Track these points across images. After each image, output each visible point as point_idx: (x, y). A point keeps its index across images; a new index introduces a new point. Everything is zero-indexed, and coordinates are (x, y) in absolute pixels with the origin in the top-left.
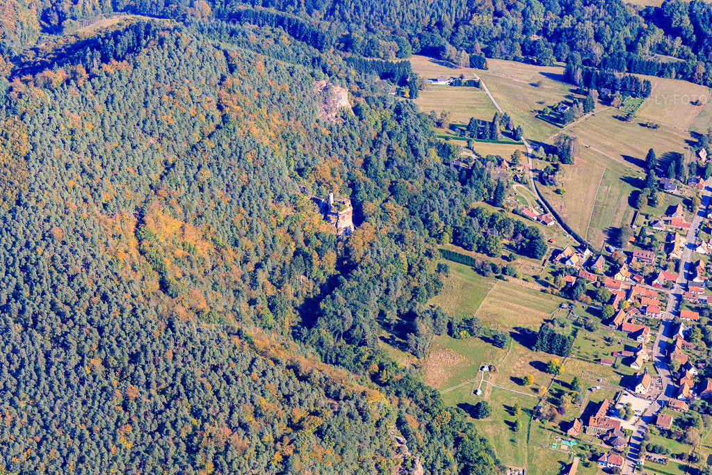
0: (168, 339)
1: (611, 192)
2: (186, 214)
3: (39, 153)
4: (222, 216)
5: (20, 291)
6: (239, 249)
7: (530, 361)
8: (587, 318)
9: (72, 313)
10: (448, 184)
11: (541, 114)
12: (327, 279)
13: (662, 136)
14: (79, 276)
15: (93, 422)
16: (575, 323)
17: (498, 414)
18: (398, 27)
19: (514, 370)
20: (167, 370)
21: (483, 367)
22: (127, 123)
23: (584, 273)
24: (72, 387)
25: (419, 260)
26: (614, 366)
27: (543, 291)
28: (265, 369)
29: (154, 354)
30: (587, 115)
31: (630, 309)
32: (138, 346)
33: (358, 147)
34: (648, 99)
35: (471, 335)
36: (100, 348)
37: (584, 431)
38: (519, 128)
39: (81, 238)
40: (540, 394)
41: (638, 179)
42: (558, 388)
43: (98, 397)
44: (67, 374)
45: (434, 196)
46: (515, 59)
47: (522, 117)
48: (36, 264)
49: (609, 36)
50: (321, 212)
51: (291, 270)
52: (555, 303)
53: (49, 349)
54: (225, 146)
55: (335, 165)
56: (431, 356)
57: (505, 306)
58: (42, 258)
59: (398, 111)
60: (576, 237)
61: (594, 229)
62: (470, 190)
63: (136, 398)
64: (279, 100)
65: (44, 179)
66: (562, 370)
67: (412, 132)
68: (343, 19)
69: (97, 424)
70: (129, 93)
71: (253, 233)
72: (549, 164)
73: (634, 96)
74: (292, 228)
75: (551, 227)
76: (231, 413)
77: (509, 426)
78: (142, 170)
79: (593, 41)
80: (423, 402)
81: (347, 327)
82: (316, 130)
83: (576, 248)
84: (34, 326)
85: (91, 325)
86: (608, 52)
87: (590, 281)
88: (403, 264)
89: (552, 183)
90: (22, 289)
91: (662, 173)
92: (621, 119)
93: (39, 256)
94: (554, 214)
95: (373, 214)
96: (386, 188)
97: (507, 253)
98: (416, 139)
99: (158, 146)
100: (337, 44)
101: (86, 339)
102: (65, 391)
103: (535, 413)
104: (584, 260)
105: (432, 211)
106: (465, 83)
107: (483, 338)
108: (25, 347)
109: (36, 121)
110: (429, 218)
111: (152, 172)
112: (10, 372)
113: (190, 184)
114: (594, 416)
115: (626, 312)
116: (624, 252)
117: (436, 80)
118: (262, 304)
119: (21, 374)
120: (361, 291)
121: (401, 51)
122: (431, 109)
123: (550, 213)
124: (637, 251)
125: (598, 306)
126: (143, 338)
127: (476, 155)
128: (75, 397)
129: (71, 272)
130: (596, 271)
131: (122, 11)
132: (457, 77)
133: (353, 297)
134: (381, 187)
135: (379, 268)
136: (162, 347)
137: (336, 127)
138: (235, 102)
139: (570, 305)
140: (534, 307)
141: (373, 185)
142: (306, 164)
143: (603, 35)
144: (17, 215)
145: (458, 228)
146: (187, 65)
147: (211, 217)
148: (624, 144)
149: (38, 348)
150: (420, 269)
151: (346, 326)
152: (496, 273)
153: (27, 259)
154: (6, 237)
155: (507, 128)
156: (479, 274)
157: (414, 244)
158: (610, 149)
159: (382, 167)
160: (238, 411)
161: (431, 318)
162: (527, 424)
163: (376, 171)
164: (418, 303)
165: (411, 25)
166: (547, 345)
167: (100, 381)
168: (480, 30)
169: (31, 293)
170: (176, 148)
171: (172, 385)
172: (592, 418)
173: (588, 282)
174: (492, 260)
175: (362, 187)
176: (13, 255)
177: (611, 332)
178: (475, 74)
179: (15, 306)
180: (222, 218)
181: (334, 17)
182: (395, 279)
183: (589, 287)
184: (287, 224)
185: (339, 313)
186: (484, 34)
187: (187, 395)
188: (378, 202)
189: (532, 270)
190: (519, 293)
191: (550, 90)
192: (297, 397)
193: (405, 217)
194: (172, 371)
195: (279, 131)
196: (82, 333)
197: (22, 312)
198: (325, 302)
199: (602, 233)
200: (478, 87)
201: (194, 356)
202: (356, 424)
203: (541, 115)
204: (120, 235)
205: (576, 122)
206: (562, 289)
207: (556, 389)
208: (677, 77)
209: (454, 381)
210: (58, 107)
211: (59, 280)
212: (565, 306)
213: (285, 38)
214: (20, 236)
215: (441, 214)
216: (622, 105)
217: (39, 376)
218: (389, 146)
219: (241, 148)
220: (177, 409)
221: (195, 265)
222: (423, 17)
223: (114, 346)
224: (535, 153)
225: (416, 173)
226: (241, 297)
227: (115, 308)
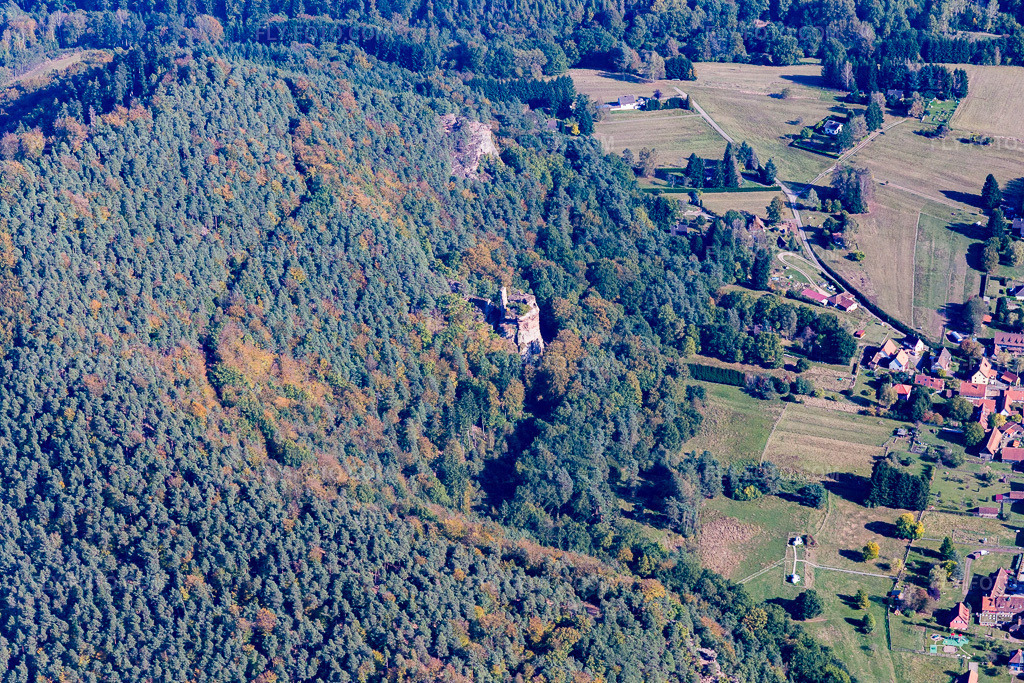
0: (310, 530)
1: (936, 249)
2: (278, 341)
3: (36, 262)
4: (334, 340)
5: (49, 482)
6: (370, 390)
7: (866, 522)
8: (942, 448)
9: (142, 507)
10: (679, 259)
11: (798, 140)
12: (515, 427)
13: (1000, 155)
14: (143, 446)
15: (209, 674)
16: (925, 457)
17: (833, 608)
18: (535, 27)
19: (842, 538)
20: (317, 578)
21: (794, 540)
22: (161, 203)
23: (921, 378)
24: (164, 624)
25: (659, 381)
26: (1001, 517)
27: (861, 413)
28: (472, 562)
29: (291, 556)
30: (873, 134)
31: (1006, 426)
32: (262, 546)
33: (524, 214)
34: (963, 101)
35: (763, 492)
36: (197, 556)
37: (977, 621)
38: (770, 164)
39: (132, 388)
40: (894, 573)
41: (975, 225)
42: (919, 559)
43: (212, 635)
44: (152, 605)
45: (661, 280)
46: (736, 60)
47: (768, 148)
48: (68, 435)
49: (881, 9)
50: (488, 320)
51: (458, 416)
52: (887, 430)
53: (114, 568)
54: (321, 228)
55: (496, 245)
56: (705, 532)
57: (806, 443)
58: (76, 425)
59: (572, 154)
60: (897, 325)
61: (923, 309)
62: (714, 266)
63: (273, 628)
64: (388, 150)
65: (53, 301)
66: (921, 530)
67: (604, 184)
68: (443, 24)
69: (216, 676)
70: (155, 156)
71: (387, 363)
72: (827, 216)
73: (941, 98)
74: (449, 350)
75: (853, 313)
76: (435, 636)
77: (854, 627)
78: (198, 277)
79: (856, 20)
80: (717, 598)
81: (566, 499)
82: (452, 193)
83: (900, 341)
84: (80, 535)
85: (177, 522)
86: (881, 35)
87: (935, 391)
88: (634, 390)
89: (841, 244)
90: (51, 479)
91: (1012, 213)
92: (928, 135)
93: (68, 423)
94: (852, 291)
95: (572, 317)
96: (581, 274)
97: (793, 360)
98: (612, 195)
99: (214, 237)
100: (443, 62)
101: (173, 546)
102: (152, 630)
103: (891, 602)
104: (917, 358)
105: (660, 305)
106: (666, 104)
107: (782, 495)
108: (73, 569)
109: (20, 211)
110: (660, 316)
111: (214, 278)
112: (54, 612)
113: (276, 293)
114: (989, 595)
115: (1002, 432)
116: (979, 340)
117: (616, 104)
118: (426, 472)
119: (74, 612)
120: (576, 439)
121: (550, 63)
122: (624, 148)
123: (846, 292)
124: (998, 335)
125: (954, 427)
126: (268, 532)
127: (708, 213)
128: (172, 638)
129: (128, 443)
130: (941, 374)
131: (75, 45)
132: (650, 95)
133: (565, 450)
134: (574, 274)
135: (599, 400)
136: (300, 543)
137: (483, 187)
138: (322, 157)
139: (910, 429)
140: (853, 440)
141: (561, 272)
142: (451, 247)
143: (870, 8)
144: (21, 360)
145: (708, 327)
146: (235, 107)
147: (319, 344)
148: (942, 174)
149: (95, 567)
150: (663, 395)
151: (565, 495)
152: (781, 393)
153: (51, 428)
154: (8, 398)
155: (749, 166)
156: (754, 396)
157: (646, 357)
158: (921, 183)
159: (568, 243)
160: (445, 631)
161: (695, 472)
162: (882, 620)
163: (561, 250)
164: (667, 451)
165: (555, 22)
166: (889, 495)
167: (208, 608)
168: (670, 19)
169: (68, 483)
170: (244, 238)
171: (329, 603)
172: (985, 599)
173: (932, 391)
174: (770, 372)
175: (545, 276)
176: (26, 426)
177: (986, 466)
178: (678, 89)
179: (45, 507)
180: (335, 344)
181: (427, 21)
182: (627, 416)
183: (935, 398)
184: (439, 343)
185: (550, 475)
186: (679, 25)
187: (358, 615)
188: (574, 296)
189: (837, 382)
190: (826, 420)
191: (804, 102)
192: (533, 599)
193: (622, 316)
194: (326, 579)
195: (397, 199)
196: (166, 537)
197: (56, 513)
198: (523, 461)
199: (936, 315)
200: (686, 108)
201: (357, 552)
202: (633, 634)
203: (799, 142)
204: (188, 381)
205: (858, 147)
206: (892, 406)
207: (917, 562)
208: (1003, 62)
209: (752, 566)
210: (50, 186)
211: (110, 457)
212: (903, 432)
213: (363, 58)
214: (32, 394)
215: (677, 307)
216: (926, 113)
217: (105, 612)
218: (572, 210)
219: (346, 229)
220: (345, 638)
221: (311, 419)
222: (573, 8)
223: (222, 550)
224: (802, 202)
225: (625, 247)
226: (392, 464)
227: (211, 491)
